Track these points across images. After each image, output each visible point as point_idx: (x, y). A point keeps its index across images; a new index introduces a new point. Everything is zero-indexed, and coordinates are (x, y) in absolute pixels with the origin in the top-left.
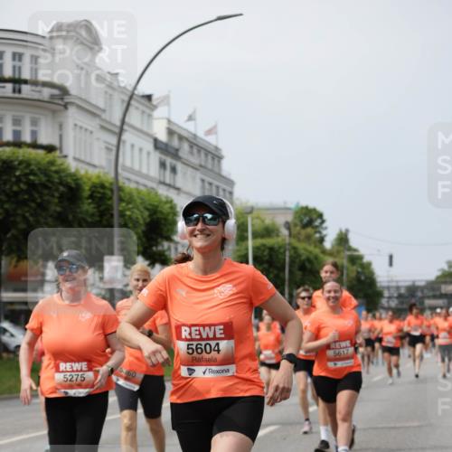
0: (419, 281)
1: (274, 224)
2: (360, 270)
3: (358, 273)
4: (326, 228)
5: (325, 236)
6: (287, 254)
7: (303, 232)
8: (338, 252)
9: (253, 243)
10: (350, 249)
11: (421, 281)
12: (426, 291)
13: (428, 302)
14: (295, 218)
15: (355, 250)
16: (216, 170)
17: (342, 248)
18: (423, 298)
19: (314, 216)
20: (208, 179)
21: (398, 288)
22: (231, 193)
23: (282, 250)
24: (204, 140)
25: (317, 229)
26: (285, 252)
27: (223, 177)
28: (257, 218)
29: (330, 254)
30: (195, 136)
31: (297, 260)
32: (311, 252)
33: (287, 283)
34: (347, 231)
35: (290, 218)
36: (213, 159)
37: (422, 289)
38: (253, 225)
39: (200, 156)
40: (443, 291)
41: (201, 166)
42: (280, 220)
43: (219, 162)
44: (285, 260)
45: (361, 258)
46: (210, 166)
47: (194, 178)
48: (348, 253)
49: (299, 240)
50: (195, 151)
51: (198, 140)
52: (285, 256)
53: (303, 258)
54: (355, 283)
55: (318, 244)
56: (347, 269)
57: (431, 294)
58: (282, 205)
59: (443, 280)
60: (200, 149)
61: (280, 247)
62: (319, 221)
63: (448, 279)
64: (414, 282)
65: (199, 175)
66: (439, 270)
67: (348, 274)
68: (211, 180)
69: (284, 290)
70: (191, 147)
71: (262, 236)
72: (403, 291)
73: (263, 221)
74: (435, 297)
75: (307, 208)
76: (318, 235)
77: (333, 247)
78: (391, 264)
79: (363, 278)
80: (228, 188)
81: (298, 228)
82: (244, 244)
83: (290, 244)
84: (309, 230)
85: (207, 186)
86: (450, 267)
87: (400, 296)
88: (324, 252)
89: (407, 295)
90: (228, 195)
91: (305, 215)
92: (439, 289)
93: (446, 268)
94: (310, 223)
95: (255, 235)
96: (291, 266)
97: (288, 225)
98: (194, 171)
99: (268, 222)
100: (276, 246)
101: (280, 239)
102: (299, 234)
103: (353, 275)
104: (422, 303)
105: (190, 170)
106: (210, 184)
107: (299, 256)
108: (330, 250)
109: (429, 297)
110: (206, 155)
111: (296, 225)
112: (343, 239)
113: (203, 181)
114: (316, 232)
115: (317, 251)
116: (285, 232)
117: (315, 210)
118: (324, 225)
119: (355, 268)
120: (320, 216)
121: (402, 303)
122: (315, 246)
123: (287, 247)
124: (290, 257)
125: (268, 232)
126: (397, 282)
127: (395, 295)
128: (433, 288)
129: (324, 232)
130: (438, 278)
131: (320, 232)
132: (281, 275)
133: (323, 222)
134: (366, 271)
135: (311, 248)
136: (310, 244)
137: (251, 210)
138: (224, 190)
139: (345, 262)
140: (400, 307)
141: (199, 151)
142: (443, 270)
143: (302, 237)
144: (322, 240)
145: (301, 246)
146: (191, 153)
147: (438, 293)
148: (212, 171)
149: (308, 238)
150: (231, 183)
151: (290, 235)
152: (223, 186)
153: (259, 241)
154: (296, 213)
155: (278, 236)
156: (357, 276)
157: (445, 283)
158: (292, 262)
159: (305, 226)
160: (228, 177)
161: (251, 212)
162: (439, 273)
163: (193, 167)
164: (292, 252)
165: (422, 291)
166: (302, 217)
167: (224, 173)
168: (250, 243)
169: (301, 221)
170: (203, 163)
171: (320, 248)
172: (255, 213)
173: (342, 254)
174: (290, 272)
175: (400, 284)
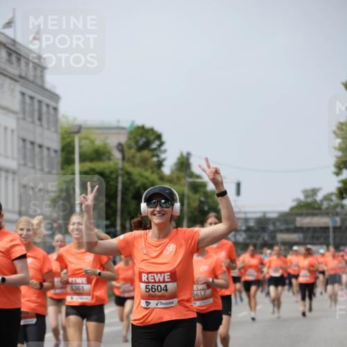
0: (270, 212)
1: (105, 145)
2: (203, 199)
3: (201, 202)
4: (165, 151)
5: (164, 160)
6: (120, 179)
7: (139, 155)
8: (179, 179)
9: (80, 167)
10: (192, 175)
11: (273, 212)
12: (278, 224)
13: (281, 237)
14: (129, 139)
15: (198, 177)
16: (39, 82)
17: (182, 174)
18: (275, 232)
19: (152, 137)
20: (29, 92)
21: (246, 220)
22: (55, 109)
23: (114, 176)
24: (25, 47)
25: (155, 152)
26: (117, 178)
27: (47, 90)
28: (86, 138)
29: (170, 181)
30: (14, 41)
31: (131, 188)
32: (147, 178)
33: (119, 213)
34: (189, 154)
35: (123, 139)
36: (35, 69)
37: (274, 221)
38: (80, 147)
39: (19, 65)
40: (298, 224)
41: (21, 77)
42: (113, 141)
43: (42, 72)
44: (117, 187)
45: (204, 185)
46: (31, 78)
47: (13, 91)
48: (190, 180)
49: (134, 165)
50: (14, 58)
51: (18, 46)
52: (117, 182)
53: (138, 185)
54: (197, 213)
55: (155, 169)
56: (189, 198)
57: (283, 227)
58: (114, 124)
59: (299, 211)
60: (19, 57)
61: (112, 173)
62: (157, 143)
63: (304, 211)
64: (265, 213)
65: (18, 88)
66: (294, 200)
67: (189, 204)
68: (32, 94)
69: (115, 220)
70: (10, 55)
71: (91, 160)
72: (252, 224)
73: (92, 142)
74: (288, 231)
75: (143, 127)
76: (155, 159)
77: (172, 172)
78: (238, 193)
79: (206, 208)
80: (52, 104)
81: (133, 151)
82: (70, 168)
83: (122, 169)
84: (146, 153)
85: (28, 100)
86: (307, 197)
87: (249, 229)
88: (162, 178)
89: (256, 228)
90: (52, 111)
91: (141, 135)
92: (294, 221)
93: (302, 197)
94: (147, 145)
95: (84, 158)
96: (123, 194)
97: (121, 148)
98: (13, 82)
99: (98, 143)
100: (107, 171)
101: (111, 163)
102: (133, 157)
103: (196, 204)
104: (274, 238)
105: (8, 81)
106: (32, 98)
107: (133, 182)
108: (170, 176)
109: (281, 231)
110: (27, 64)
111: (130, 147)
112: (184, 164)
113: (23, 94)
114: (153, 156)
115: (154, 177)
116: (117, 155)
117: (152, 130)
118: (163, 148)
119: (197, 196)
120: (159, 137)
121: (251, 237)
122: (153, 172)
123: (120, 172)
124: (123, 184)
125: (99, 154)
126: (245, 213)
127: (243, 228)
128: (287, 221)
129: (163, 156)
130: (292, 209)
131: (157, 156)
132: (113, 204)
133: (162, 144)
134: (210, 200)
135: (148, 174)
136: (146, 170)
137: (79, 129)
138: (48, 105)
139: (186, 190)
140: (248, 241)
141: (19, 60)
142: (298, 200)
143: (137, 161)
144: (160, 164)
145: (136, 171)
146: (10, 61)
147: (292, 226)
148: (33, 82)
149: (144, 162)
150: (56, 97)
151: (123, 159)
152: (46, 101)
153: (88, 165)
154: (131, 133)
155: (109, 159)
156: (199, 206)
157: (301, 215)
158: (125, 189)
159: (140, 149)
160: (53, 90)
161: (78, 132)
162: (294, 204)
163: (11, 78)
164: (126, 178)
165: (274, 224)
166: (138, 138)
167: (48, 86)
168: (77, 167)
169: (137, 142)
170: (23, 75)
171: (158, 174)
172: (84, 133)
173: (183, 181)
174: (123, 200)
175: (249, 216)
